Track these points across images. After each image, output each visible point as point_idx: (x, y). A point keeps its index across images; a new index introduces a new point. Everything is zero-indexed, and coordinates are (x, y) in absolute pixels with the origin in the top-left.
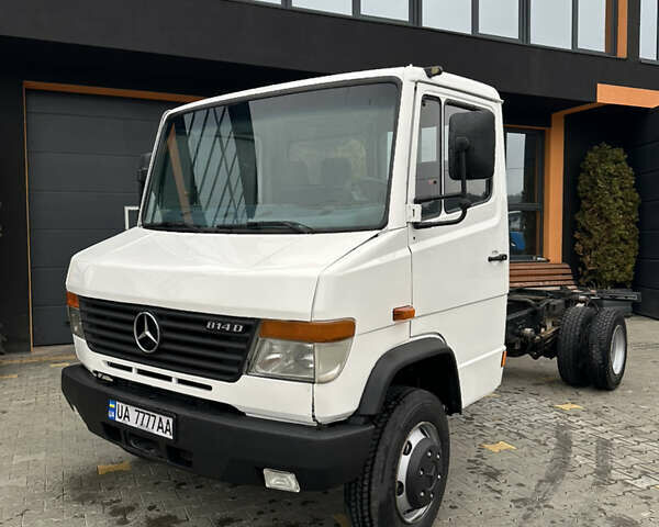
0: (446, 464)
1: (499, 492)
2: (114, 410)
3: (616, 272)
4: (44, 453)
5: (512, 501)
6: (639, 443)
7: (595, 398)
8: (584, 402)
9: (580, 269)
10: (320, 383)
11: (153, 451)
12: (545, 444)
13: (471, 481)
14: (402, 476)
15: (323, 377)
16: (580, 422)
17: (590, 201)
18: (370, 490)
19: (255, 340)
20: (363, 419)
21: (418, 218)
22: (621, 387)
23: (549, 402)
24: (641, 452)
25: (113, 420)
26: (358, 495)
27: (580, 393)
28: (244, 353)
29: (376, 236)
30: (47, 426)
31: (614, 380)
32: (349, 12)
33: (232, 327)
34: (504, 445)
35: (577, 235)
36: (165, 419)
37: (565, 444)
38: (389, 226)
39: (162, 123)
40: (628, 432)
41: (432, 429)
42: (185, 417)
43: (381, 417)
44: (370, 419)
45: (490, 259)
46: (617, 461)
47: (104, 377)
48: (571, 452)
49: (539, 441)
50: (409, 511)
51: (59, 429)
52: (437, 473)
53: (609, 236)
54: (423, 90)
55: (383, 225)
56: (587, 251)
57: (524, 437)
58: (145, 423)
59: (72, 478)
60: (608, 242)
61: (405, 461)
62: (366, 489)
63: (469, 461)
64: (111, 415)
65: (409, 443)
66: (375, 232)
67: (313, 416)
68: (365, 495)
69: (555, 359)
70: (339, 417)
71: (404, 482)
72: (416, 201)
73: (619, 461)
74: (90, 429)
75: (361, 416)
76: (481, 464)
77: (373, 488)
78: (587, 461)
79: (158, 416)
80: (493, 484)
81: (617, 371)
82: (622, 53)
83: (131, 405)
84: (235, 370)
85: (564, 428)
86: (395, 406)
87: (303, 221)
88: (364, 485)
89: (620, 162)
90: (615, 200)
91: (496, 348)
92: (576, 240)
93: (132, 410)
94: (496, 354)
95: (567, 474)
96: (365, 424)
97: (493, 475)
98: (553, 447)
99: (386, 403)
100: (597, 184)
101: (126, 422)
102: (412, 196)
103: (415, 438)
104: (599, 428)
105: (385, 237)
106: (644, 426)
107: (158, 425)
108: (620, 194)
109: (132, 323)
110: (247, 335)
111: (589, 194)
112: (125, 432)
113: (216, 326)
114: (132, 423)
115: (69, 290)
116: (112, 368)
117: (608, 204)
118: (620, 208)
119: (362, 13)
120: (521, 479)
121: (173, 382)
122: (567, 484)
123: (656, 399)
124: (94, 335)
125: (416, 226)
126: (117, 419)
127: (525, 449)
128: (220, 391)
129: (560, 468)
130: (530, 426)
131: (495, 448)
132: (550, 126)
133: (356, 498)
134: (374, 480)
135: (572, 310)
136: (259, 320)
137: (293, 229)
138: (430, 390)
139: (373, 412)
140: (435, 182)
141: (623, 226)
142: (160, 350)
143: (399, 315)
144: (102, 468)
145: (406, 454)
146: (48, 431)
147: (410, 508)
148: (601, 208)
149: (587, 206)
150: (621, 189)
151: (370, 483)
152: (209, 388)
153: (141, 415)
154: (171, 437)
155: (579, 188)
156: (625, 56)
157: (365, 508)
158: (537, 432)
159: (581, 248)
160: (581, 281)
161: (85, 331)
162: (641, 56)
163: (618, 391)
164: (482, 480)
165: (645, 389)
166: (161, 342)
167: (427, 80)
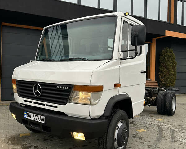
0: (128, 133)
1: (143, 143)
2: (26, 115)
3: (170, 83)
4: (3, 130)
5: (147, 146)
6: (182, 130)
7: (168, 118)
8: (165, 119)
9: (160, 83)
10: (92, 105)
11: (38, 127)
12: (155, 130)
13: (134, 140)
14: (116, 136)
15: (93, 103)
16: (164, 124)
17: (163, 64)
18: (106, 140)
19: (72, 92)
20: (105, 118)
21: (122, 57)
22: (175, 115)
23: (155, 119)
24: (183, 133)
25: (26, 118)
26: (103, 142)
27: (164, 116)
28: (68, 96)
29: (109, 61)
30: (4, 122)
31: (173, 112)
32: (97, 7)
33: (65, 88)
34: (143, 130)
35: (159, 73)
36: (42, 117)
37: (161, 130)
38: (113, 59)
39: (43, 31)
40: (179, 127)
41: (124, 122)
42: (49, 116)
43: (110, 118)
44: (107, 117)
45: (141, 72)
46: (177, 135)
47: (23, 105)
48: (163, 132)
49: (153, 129)
50: (117, 148)
51: (8, 123)
52: (126, 136)
53: (169, 73)
54: (124, 19)
55: (111, 58)
56: (162, 77)
57: (149, 128)
58: (36, 118)
59: (12, 137)
60: (168, 75)
61: (117, 131)
62: (105, 140)
63: (133, 134)
64: (25, 116)
65: (118, 126)
66: (109, 60)
67: (90, 116)
68: (105, 142)
69: (156, 106)
70: (98, 116)
71: (116, 138)
72: (121, 52)
73: (178, 135)
74: (18, 121)
75: (104, 116)
76: (137, 135)
77: (107, 139)
78: (168, 135)
79: (40, 116)
80: (141, 141)
81: (174, 110)
82: (172, 22)
83: (31, 113)
84: (65, 101)
85: (160, 126)
86: (114, 114)
87: (86, 58)
88: (104, 139)
89: (171, 53)
90: (170, 63)
91: (143, 99)
92: (159, 74)
93: (32, 114)
94: (143, 101)
95: (163, 138)
96: (106, 119)
97: (141, 138)
98: (157, 131)
99: (111, 113)
100: (165, 58)
101: (30, 118)
102: (120, 50)
103: (120, 125)
104: (170, 126)
105: (112, 62)
106: (183, 125)
107: (40, 119)
108: (172, 61)
109: (32, 87)
110: (70, 90)
111: (163, 61)
112: (29, 122)
113: (60, 87)
114: (32, 119)
115: (13, 79)
116: (26, 102)
117: (168, 64)
118: (171, 65)
119: (100, 7)
120: (149, 140)
121: (45, 106)
122: (163, 141)
123: (185, 118)
124: (20, 92)
125: (121, 59)
126: (27, 118)
127: (149, 131)
128: (60, 108)
129: (160, 136)
130: (150, 125)
131: (141, 131)
132: (152, 42)
133: (102, 143)
134: (107, 137)
135: (161, 92)
136: (73, 85)
137: (84, 60)
138: (124, 110)
139: (108, 115)
140: (126, 47)
141: (172, 71)
142: (41, 96)
143: (116, 86)
144: (21, 135)
145: (117, 129)
146: (4, 124)
147: (118, 146)
148: (166, 65)
149: (162, 65)
150: (172, 60)
151: (106, 138)
152: (56, 107)
153: (35, 116)
154: (44, 123)
155: (160, 60)
156: (173, 23)
157: (105, 146)
158: (152, 127)
159: (160, 77)
160: (160, 86)
161: (18, 91)
162: (177, 23)
163: (174, 116)
164: (138, 140)
165: (182, 116)
166: (41, 93)
167: (125, 16)
